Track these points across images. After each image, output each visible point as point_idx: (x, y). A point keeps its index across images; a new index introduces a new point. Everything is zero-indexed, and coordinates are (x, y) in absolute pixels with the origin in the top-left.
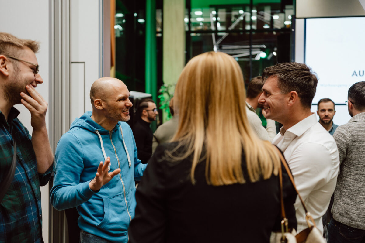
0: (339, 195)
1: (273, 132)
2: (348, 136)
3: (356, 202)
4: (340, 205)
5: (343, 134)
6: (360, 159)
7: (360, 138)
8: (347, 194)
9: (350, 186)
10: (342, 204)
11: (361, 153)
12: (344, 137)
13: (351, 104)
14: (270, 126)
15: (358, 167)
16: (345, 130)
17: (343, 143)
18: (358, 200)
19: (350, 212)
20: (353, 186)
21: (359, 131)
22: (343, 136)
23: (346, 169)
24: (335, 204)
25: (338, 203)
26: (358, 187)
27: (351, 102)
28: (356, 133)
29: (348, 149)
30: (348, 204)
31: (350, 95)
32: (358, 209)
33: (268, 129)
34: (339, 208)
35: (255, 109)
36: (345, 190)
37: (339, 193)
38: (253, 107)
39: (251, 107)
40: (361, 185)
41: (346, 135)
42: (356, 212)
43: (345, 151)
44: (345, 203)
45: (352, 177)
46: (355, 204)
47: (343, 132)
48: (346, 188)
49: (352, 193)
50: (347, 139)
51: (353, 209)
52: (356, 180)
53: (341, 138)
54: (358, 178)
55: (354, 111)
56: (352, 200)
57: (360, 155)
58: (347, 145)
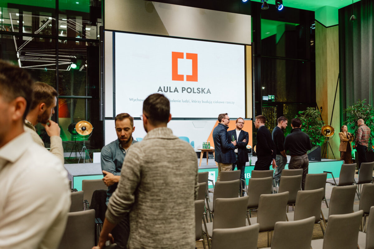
0: (134, 227)
1: (59, 154)
2: (141, 156)
3: (152, 234)
4: (136, 239)
5: (136, 154)
6: (155, 183)
7: (154, 158)
8: (143, 225)
9: (146, 215)
10: (138, 238)
11: (156, 175)
12: (138, 158)
13: (145, 118)
14: (54, 147)
15: (153, 192)
16: (138, 150)
17: (136, 165)
18: (154, 231)
19: (146, 246)
20: (149, 215)
21: (154, 150)
22: (136, 157)
23: (141, 195)
24: (130, 239)
25: (134, 237)
26: (154, 215)
27: (146, 116)
28: (150, 152)
29: (142, 172)
30: (144, 237)
31: (144, 109)
32: (155, 241)
33: (52, 150)
34: (135, 243)
35: (33, 125)
36: (141, 221)
37: (134, 224)
38: (30, 123)
39: (28, 123)
40: (157, 213)
41: (139, 155)
42: (152, 245)
43: (138, 174)
44: (141, 237)
45: (148, 204)
46: (151, 236)
47: (136, 152)
48: (142, 218)
49: (148, 223)
50: (141, 160)
51: (149, 242)
52: (151, 207)
53: (134, 160)
54: (154, 204)
55: (149, 126)
56: (148, 231)
57: (155, 178)
58: (141, 167)
